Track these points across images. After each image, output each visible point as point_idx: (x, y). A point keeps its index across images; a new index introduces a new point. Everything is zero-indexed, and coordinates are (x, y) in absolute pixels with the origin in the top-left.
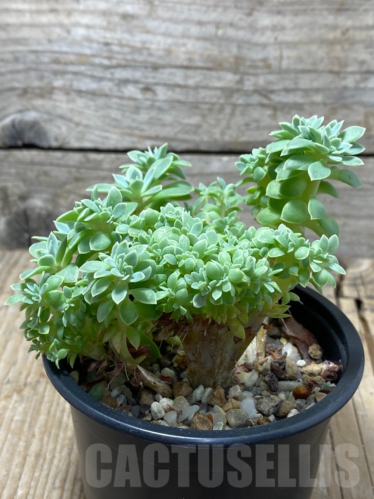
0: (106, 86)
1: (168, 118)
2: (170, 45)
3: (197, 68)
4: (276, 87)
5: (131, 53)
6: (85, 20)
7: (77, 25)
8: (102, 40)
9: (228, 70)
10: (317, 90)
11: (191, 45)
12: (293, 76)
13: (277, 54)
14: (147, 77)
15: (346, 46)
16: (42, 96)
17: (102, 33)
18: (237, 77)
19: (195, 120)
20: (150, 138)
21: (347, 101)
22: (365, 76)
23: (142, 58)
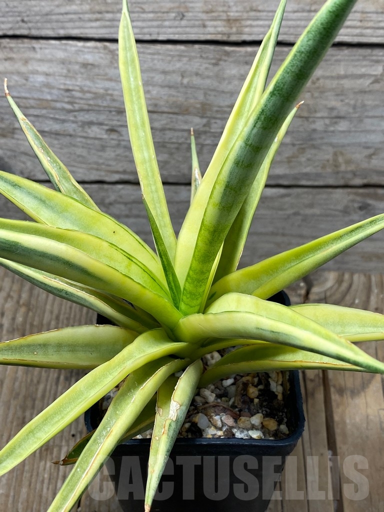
0: (70, 127)
5: (93, 99)
6: (44, 68)
7: (36, 72)
8: (62, 87)
9: (196, 115)
11: (155, 91)
14: (111, 120)
15: (316, 94)
16: (4, 136)
17: (62, 80)
18: (205, 121)
20: (117, 172)
21: (315, 143)
22: (335, 120)
23: (105, 104)
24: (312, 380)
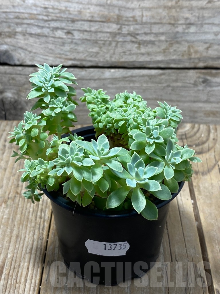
0: (46, 31)
1: (80, 49)
2: (81, 9)
3: (96, 21)
4: (140, 32)
5: (59, 13)
8: (43, 6)
9: (114, 23)
10: (162, 34)
11: (93, 9)
12: (149, 26)
13: (140, 14)
14: (68, 26)
15: (178, 10)
16: (10, 37)
17: (43, 2)
18: (119, 26)
19: (95, 50)
20: (71, 59)
21: (178, 40)
22: (188, 26)
23: (65, 16)
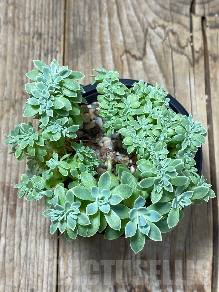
24: (197, 52)
